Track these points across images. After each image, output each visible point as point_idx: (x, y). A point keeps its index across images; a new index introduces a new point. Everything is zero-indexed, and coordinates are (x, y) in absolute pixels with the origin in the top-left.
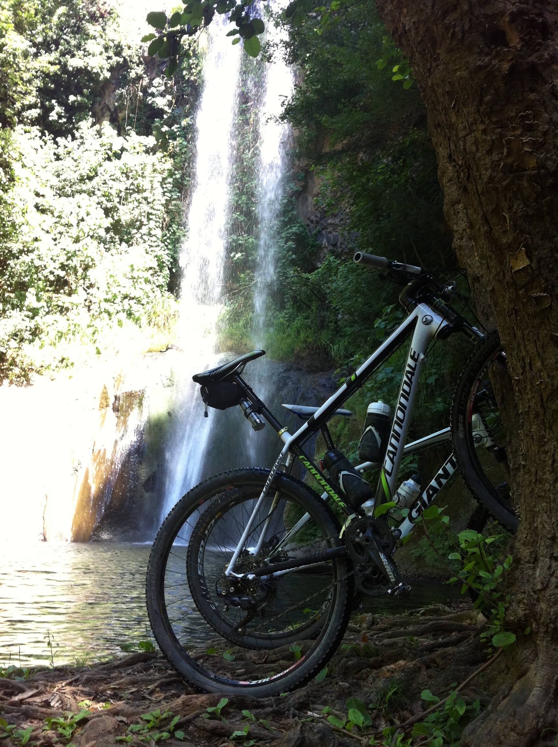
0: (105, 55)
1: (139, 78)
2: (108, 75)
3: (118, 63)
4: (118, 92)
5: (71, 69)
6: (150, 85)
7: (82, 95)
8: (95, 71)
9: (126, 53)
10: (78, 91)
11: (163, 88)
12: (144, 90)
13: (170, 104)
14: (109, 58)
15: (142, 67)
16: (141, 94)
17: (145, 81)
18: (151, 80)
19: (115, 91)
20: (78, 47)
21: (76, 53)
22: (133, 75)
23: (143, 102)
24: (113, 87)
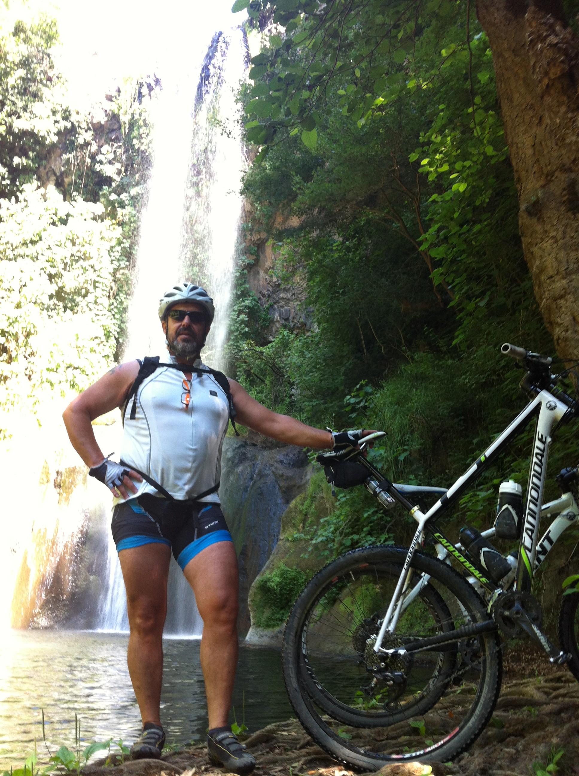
0: (53, 118)
1: (87, 144)
2: (55, 139)
3: (65, 128)
4: (65, 157)
5: (16, 131)
6: (99, 152)
7: (28, 157)
8: (41, 134)
9: (73, 118)
10: (23, 153)
11: (111, 156)
12: (93, 157)
13: (119, 173)
14: (56, 122)
15: (91, 133)
16: (88, 160)
17: (94, 148)
18: (100, 147)
19: (61, 155)
20: (25, 109)
21: (21, 114)
22: (81, 141)
23: (91, 169)
24: (59, 151)
